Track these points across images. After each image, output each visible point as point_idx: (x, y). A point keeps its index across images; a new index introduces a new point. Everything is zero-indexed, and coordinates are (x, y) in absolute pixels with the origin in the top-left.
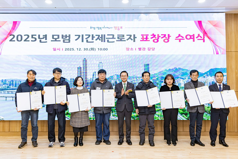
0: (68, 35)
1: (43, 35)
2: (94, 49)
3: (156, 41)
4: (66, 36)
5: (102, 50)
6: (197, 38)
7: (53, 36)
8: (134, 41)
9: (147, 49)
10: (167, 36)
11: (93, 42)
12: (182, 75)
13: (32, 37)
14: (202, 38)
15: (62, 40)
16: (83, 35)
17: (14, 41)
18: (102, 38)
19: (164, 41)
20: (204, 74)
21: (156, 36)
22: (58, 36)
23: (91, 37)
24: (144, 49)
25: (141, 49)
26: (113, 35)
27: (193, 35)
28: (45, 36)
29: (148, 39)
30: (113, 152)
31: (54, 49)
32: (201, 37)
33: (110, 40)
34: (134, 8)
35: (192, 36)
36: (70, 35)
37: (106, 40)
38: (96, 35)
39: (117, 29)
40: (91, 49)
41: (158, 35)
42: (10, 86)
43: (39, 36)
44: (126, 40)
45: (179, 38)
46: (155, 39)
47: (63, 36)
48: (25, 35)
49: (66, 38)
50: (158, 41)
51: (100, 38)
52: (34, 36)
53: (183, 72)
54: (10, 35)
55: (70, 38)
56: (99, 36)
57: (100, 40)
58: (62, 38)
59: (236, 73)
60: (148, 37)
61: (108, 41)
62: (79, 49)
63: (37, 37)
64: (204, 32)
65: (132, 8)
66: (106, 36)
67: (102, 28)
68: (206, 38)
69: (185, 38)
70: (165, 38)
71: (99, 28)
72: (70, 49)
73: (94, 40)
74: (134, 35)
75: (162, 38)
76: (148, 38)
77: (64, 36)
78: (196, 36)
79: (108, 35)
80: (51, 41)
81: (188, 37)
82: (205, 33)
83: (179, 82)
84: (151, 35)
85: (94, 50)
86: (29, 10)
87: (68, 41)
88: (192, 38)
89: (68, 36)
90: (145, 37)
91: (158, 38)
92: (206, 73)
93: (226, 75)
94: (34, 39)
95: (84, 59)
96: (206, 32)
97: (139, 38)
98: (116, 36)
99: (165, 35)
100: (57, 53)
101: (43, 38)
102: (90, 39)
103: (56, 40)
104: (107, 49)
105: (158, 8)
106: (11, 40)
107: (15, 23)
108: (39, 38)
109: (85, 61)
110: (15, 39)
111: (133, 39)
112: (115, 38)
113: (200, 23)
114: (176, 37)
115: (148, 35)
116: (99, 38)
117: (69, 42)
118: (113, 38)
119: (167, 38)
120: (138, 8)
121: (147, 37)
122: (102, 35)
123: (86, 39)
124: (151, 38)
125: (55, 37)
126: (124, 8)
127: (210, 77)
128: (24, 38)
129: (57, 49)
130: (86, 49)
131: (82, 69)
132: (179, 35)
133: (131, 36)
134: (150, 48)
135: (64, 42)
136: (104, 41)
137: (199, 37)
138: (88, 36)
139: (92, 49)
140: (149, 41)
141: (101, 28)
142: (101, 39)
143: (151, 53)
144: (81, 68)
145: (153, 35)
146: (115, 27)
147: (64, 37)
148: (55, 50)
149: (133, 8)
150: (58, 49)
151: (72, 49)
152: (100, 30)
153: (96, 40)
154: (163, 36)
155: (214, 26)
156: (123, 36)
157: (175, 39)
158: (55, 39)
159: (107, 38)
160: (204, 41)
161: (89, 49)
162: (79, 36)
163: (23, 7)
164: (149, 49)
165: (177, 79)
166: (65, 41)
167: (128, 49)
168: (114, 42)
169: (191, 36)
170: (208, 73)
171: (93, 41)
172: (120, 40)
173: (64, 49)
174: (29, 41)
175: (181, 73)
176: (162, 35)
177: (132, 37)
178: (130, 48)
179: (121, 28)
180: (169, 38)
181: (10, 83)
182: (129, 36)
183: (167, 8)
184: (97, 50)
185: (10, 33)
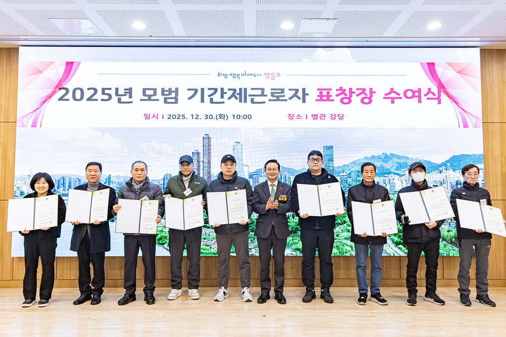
0: (173, 89)
1: (125, 90)
2: (224, 116)
3: (346, 101)
4: (170, 91)
5: (241, 117)
6: (425, 95)
7: (144, 90)
8: (304, 101)
9: (328, 117)
10: (367, 92)
11: (223, 102)
12: (397, 169)
13: (103, 93)
14: (436, 96)
15: (162, 98)
16: (203, 90)
17: (68, 100)
18: (240, 94)
19: (362, 101)
20: (441, 166)
21: (347, 92)
22: (155, 90)
23: (219, 92)
24: (323, 116)
25: (318, 117)
26: (263, 90)
27: (419, 91)
28: (128, 91)
29: (331, 98)
31: (146, 115)
32: (434, 95)
33: (256, 99)
35: (416, 91)
36: (177, 89)
37: (249, 99)
38: (229, 90)
39: (271, 77)
40: (218, 116)
41: (351, 89)
42: (58, 189)
43: (117, 90)
44: (288, 100)
45: (392, 96)
46: (345, 96)
47: (163, 90)
48: (88, 89)
49: (171, 96)
50: (350, 102)
51: (238, 94)
52: (106, 91)
53: (400, 163)
54: (60, 89)
55: (177, 95)
56: (235, 90)
57: (237, 98)
58: (163, 94)
59: (502, 164)
60: (331, 93)
61: (252, 101)
62: (195, 117)
63: (112, 92)
64: (440, 85)
65: (300, 37)
66: (249, 92)
67: (240, 75)
68: (443, 96)
69: (402, 95)
70: (363, 96)
71: (234, 76)
72: (177, 117)
73: (225, 99)
74: (304, 90)
75: (357, 95)
76: (331, 96)
77: (166, 91)
78: (424, 91)
79: (252, 89)
80: (141, 100)
81: (409, 94)
83: (391, 182)
84: (337, 90)
85: (226, 118)
86: (99, 40)
87: (173, 100)
88: (416, 97)
89: (173, 92)
90: (325, 93)
91: (351, 96)
92: (444, 164)
93: (483, 168)
94: (106, 97)
95: (205, 136)
96: (442, 85)
97: (313, 94)
98: (268, 92)
99: (364, 90)
100: (152, 123)
101: (124, 94)
102: (217, 98)
103: (150, 99)
104: (250, 116)
105: (350, 38)
106: (61, 99)
107: (69, 65)
108: (117, 94)
109: (207, 139)
110: (70, 96)
111: (301, 96)
112: (266, 96)
113: (431, 65)
114: (386, 95)
115: (331, 89)
116: (236, 94)
117: (176, 102)
118: (263, 95)
119: (367, 97)
120: (311, 37)
121: (328, 93)
122: (241, 89)
123: (209, 96)
124: (337, 96)
125: (148, 92)
126: (284, 37)
127: (451, 171)
128: (88, 94)
129: (152, 116)
130: (208, 117)
132: (392, 91)
133: (297, 91)
135: (166, 102)
136: (245, 101)
137: (430, 94)
138: (213, 91)
139: (221, 116)
140: (333, 100)
142: (238, 96)
144: (198, 153)
145: (341, 88)
146: (266, 74)
147: (166, 93)
148: (147, 117)
149: (302, 38)
150: (154, 116)
151: (181, 116)
152: (237, 79)
153: (229, 98)
154: (360, 91)
155: (458, 73)
156: (283, 91)
157: (384, 98)
158: (149, 95)
159: (250, 95)
160: (439, 103)
161: (214, 117)
162: (196, 91)
163: (87, 35)
164: (334, 116)
165: (387, 175)
166: (169, 100)
167: (291, 117)
168: (264, 102)
169: (413, 92)
170: (448, 164)
171: (222, 100)
172: (275, 98)
173: (166, 117)
174: (97, 100)
175: (396, 164)
176: (357, 89)
177: (300, 94)
178: (296, 115)
179: (279, 75)
180: (371, 96)
181: (59, 184)
182: (294, 92)
183: (367, 37)
184: (231, 117)
185: (60, 85)
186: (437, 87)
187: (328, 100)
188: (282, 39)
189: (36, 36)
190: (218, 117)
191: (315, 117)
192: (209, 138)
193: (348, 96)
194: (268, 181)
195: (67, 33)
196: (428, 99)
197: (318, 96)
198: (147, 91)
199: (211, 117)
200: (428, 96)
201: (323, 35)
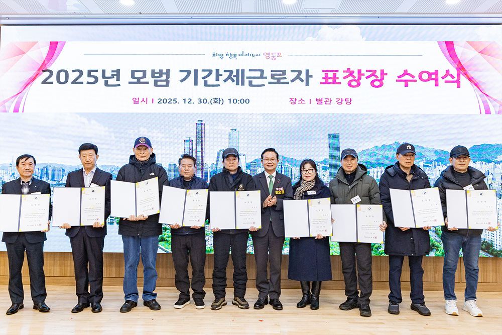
0: (164, 71)
1: (113, 71)
2: (219, 101)
3: (354, 83)
4: (161, 73)
5: (238, 102)
6: (443, 78)
7: (133, 72)
8: (307, 84)
9: (334, 102)
10: (378, 74)
11: (219, 85)
13: (89, 75)
14: (455, 79)
15: (152, 81)
16: (196, 71)
17: (52, 83)
18: (237, 76)
19: (372, 84)
21: (356, 74)
22: (144, 72)
23: (214, 74)
24: (329, 101)
25: (323, 101)
26: (262, 71)
27: (436, 73)
28: (116, 73)
29: (337, 81)
30: (261, 321)
31: (134, 99)
32: (453, 77)
33: (255, 82)
34: (307, 14)
35: (433, 74)
36: (168, 71)
37: (247, 81)
38: (225, 71)
39: (271, 57)
41: (359, 71)
43: (104, 71)
44: (290, 82)
45: (405, 78)
46: (353, 79)
48: (73, 71)
49: (161, 78)
50: (359, 85)
51: (234, 76)
52: (93, 74)
54: (43, 71)
55: (168, 77)
56: (231, 72)
57: (233, 81)
58: (153, 76)
60: (338, 75)
61: (251, 84)
62: (187, 101)
63: (99, 75)
64: (460, 66)
65: (304, 14)
66: (247, 74)
67: (238, 55)
68: (463, 79)
69: (417, 78)
70: (373, 78)
71: (231, 56)
72: (168, 101)
73: (221, 82)
74: (307, 71)
75: (367, 77)
76: (338, 78)
77: (157, 73)
78: (441, 74)
79: (250, 70)
80: (130, 83)
81: (425, 76)
82: (461, 68)
84: (344, 72)
85: (221, 102)
86: (85, 18)
87: (164, 83)
88: (433, 79)
89: (164, 74)
90: (330, 75)
91: (360, 78)
94: (92, 80)
95: (198, 122)
97: (317, 77)
98: (267, 74)
99: (374, 72)
100: (141, 108)
101: (111, 76)
102: (211, 80)
103: (139, 82)
104: (247, 100)
105: (360, 14)
106: (44, 82)
107: (54, 46)
108: (104, 77)
109: (200, 125)
110: (53, 79)
111: (304, 79)
112: (266, 78)
113: (450, 46)
114: (399, 77)
115: (337, 71)
116: (232, 77)
117: (167, 85)
118: (262, 77)
119: (378, 79)
120: (316, 14)
121: (335, 75)
122: (238, 71)
123: (203, 78)
124: (345, 78)
125: (137, 75)
126: (285, 14)
128: (73, 76)
129: (141, 100)
130: (202, 101)
131: (194, 143)
132: (406, 73)
133: (300, 72)
134: (341, 100)
135: (156, 85)
136: (243, 84)
137: (449, 76)
138: (208, 73)
139: (217, 101)
140: (339, 83)
141: (235, 55)
142: (235, 79)
143: (344, 109)
144: (191, 141)
146: (265, 54)
147: (156, 75)
148: (136, 101)
150: (143, 100)
151: (173, 100)
152: (233, 59)
153: (225, 81)
154: (370, 73)
155: (480, 52)
156: (284, 72)
157: (397, 81)
158: (138, 78)
159: (247, 78)
160: (459, 87)
161: (209, 101)
162: (189, 72)
163: (72, 12)
166: (159, 83)
167: (293, 101)
168: (263, 85)
169: (430, 74)
171: (217, 83)
172: (276, 81)
173: (156, 101)
174: (82, 83)
176: (367, 71)
177: (303, 76)
178: (298, 99)
179: (279, 54)
180: (382, 79)
181: (42, 173)
182: (296, 74)
183: (378, 13)
184: (227, 102)
185: (43, 67)
186: (457, 69)
187: (334, 82)
188: (284, 15)
189: (18, 14)
190: (213, 101)
191: (319, 101)
192: (202, 124)
193: (356, 79)
194: (265, 172)
195: (51, 11)
196: (446, 82)
197: (323, 78)
198: (135, 73)
199: (205, 101)
200: (446, 79)
201: (329, 11)
